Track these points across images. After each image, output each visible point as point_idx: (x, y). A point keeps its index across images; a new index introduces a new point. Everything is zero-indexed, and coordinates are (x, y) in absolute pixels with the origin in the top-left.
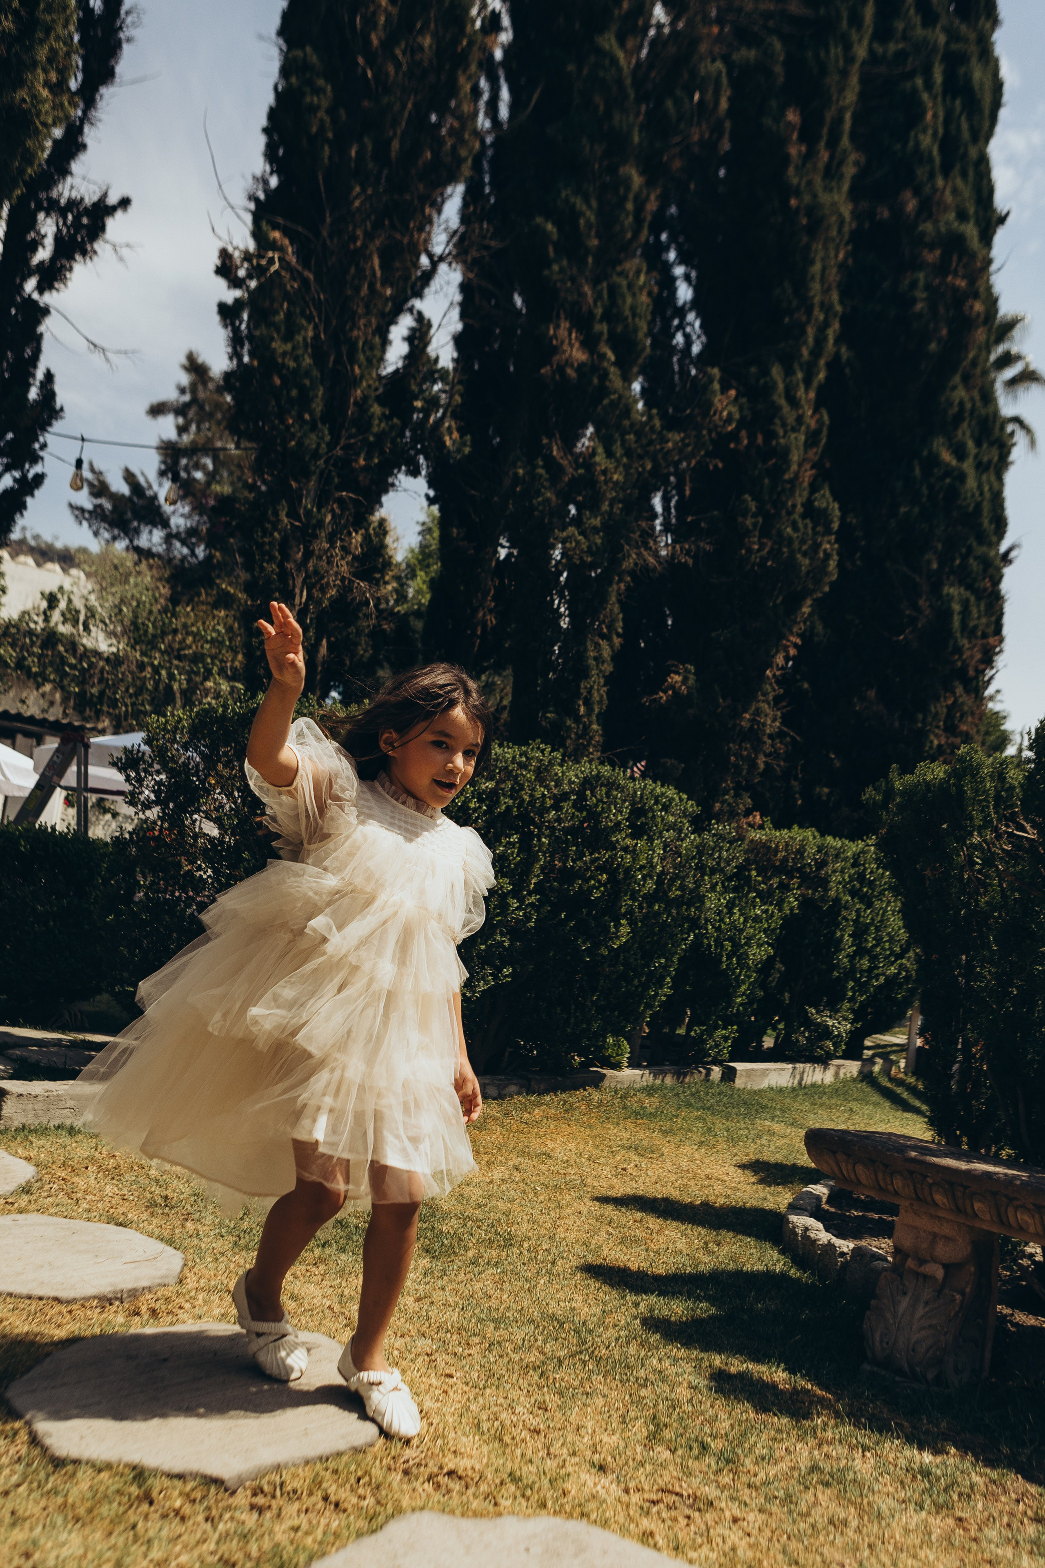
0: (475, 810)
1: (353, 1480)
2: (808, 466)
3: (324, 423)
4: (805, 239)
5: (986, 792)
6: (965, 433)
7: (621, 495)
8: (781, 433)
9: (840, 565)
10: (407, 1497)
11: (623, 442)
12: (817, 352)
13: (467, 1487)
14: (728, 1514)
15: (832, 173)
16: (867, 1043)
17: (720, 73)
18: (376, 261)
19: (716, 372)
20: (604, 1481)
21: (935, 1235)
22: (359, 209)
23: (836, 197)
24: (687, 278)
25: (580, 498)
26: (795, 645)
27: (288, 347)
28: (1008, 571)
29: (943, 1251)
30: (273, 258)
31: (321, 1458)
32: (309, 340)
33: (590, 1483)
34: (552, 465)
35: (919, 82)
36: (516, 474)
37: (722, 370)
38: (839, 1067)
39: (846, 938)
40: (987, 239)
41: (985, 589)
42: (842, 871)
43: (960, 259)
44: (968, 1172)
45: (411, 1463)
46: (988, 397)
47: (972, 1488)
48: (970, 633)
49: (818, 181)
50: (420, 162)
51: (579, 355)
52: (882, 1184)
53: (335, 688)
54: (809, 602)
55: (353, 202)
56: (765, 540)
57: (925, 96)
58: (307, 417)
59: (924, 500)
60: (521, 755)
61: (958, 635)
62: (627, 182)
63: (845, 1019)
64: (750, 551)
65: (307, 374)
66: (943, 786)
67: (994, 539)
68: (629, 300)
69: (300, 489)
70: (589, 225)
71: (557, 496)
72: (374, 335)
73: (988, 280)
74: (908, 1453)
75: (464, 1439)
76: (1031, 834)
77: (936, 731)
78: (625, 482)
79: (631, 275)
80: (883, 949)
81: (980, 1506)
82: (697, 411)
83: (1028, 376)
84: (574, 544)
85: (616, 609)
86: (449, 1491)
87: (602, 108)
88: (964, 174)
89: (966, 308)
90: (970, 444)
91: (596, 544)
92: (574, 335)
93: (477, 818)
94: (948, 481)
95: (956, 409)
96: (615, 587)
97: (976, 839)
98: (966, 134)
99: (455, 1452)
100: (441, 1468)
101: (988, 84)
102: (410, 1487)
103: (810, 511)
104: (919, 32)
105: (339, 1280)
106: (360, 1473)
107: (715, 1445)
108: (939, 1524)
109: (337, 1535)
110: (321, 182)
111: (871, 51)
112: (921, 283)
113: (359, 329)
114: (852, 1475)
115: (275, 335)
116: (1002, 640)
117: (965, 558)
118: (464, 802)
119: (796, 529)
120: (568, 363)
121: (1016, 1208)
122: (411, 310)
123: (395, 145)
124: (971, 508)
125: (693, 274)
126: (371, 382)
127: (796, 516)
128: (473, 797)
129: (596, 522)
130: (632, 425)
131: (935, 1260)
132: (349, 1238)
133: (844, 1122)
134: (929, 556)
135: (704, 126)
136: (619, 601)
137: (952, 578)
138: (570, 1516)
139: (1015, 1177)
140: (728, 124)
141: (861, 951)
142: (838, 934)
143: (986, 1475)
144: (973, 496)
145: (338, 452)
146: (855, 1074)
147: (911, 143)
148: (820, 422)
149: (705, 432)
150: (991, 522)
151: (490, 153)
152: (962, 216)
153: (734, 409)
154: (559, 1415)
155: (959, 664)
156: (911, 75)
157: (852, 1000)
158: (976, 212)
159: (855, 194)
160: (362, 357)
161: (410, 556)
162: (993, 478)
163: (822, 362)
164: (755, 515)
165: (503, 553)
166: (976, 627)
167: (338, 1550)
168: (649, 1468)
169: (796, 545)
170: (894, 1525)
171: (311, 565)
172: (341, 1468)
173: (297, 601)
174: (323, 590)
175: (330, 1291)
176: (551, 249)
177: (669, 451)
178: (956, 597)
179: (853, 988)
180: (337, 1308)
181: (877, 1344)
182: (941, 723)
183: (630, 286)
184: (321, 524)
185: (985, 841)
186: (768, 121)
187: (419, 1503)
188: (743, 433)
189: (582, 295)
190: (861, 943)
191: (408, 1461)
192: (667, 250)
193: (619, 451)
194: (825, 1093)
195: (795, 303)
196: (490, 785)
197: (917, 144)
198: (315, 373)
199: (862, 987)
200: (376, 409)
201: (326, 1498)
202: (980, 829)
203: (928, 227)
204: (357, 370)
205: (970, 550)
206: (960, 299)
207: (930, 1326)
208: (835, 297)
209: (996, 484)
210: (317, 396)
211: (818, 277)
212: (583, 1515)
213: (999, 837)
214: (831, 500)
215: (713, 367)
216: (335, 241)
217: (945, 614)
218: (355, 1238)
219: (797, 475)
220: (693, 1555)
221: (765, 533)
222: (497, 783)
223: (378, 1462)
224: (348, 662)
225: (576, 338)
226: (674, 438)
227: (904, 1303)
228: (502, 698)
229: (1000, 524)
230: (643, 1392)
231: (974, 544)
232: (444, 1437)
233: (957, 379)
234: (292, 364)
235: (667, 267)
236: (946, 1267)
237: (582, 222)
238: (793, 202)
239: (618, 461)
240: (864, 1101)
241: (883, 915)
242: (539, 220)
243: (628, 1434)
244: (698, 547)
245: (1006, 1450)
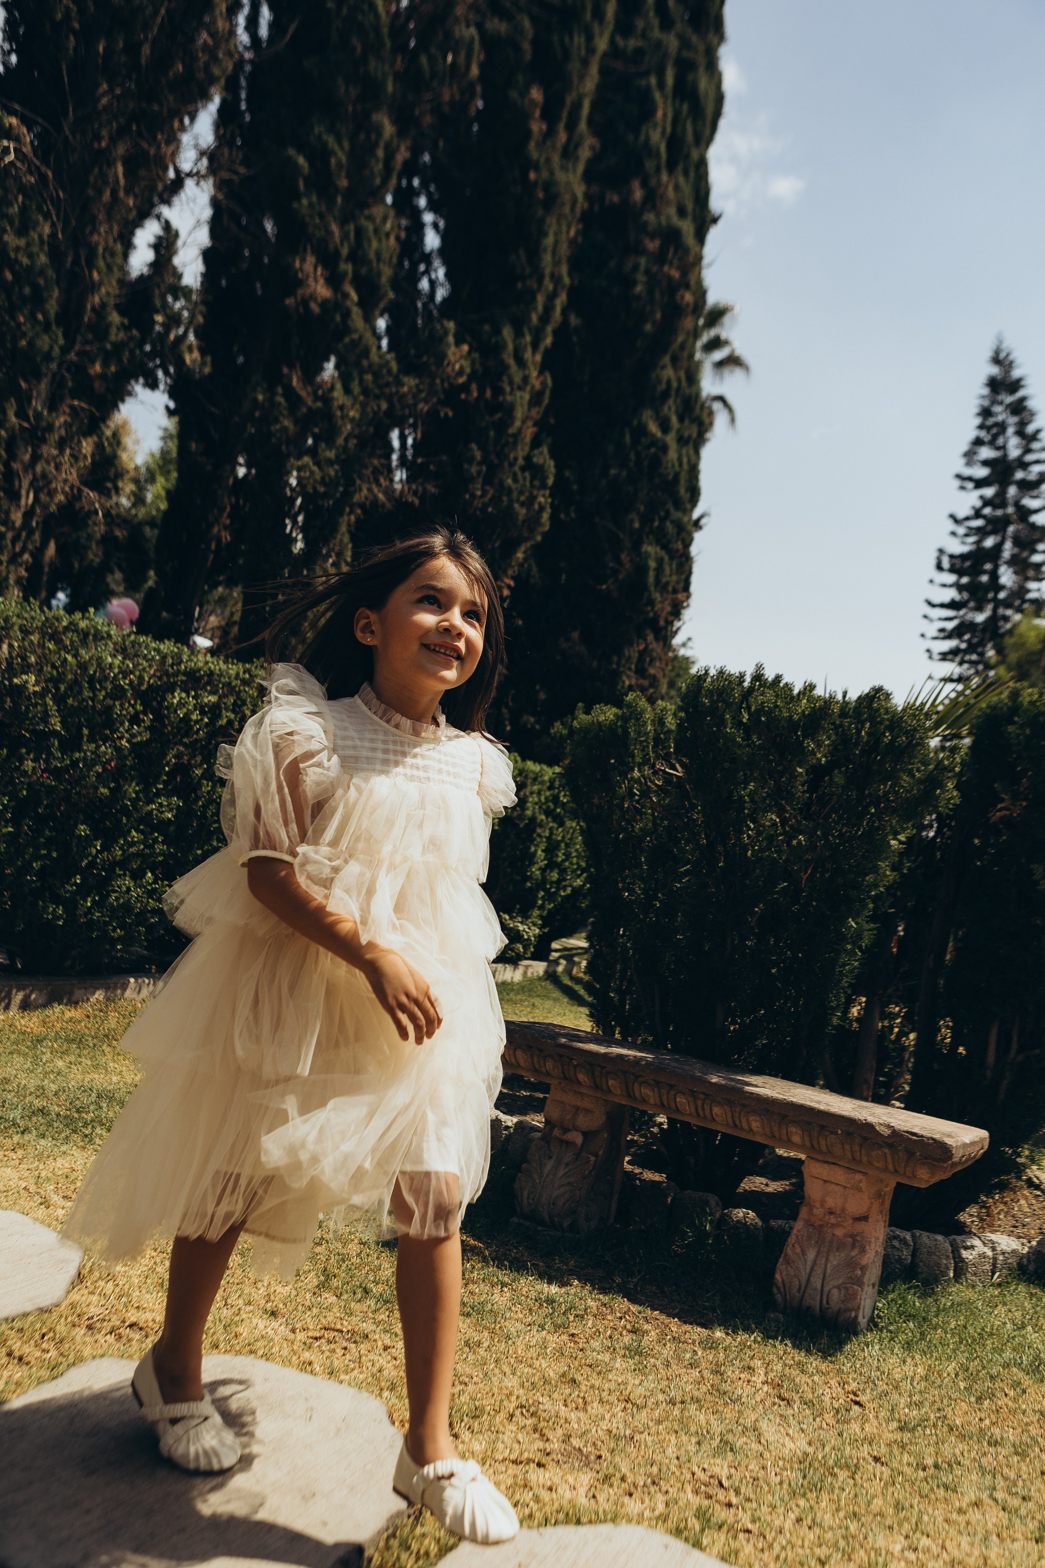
0: (197, 722)
1: (37, 1336)
2: (530, 423)
3: (58, 325)
4: (540, 212)
5: (646, 734)
6: (670, 409)
7: (357, 431)
8: (508, 389)
9: (552, 517)
10: (89, 1347)
11: (361, 381)
12: (545, 318)
13: (147, 1336)
14: (380, 1343)
15: (569, 153)
16: (555, 945)
17: (472, 39)
18: (120, 169)
19: (451, 325)
20: (275, 1324)
21: (577, 1108)
22: (105, 108)
23: (571, 176)
24: (435, 226)
25: (316, 430)
26: (509, 587)
27: (22, 242)
28: (698, 536)
29: (583, 1121)
30: (8, 148)
31: (6, 1320)
32: (45, 238)
33: (261, 1326)
34: (290, 393)
35: (653, 81)
36: (255, 400)
37: (457, 324)
38: (527, 967)
39: (539, 852)
40: (701, 237)
41: (678, 551)
42: (539, 793)
43: (675, 252)
44: (605, 1055)
45: (95, 1319)
46: (692, 377)
47: (586, 1310)
48: (662, 588)
49: (556, 159)
50: (171, 74)
51: (323, 291)
52: (537, 1066)
53: (63, 590)
54: (523, 548)
55: (99, 100)
56: (488, 488)
57: (657, 96)
58: (40, 317)
59: (632, 464)
60: (244, 672)
61: (652, 588)
62: (378, 130)
63: (534, 924)
64: (473, 496)
65: (42, 272)
66: (611, 728)
67: (688, 506)
68: (375, 244)
69: (31, 390)
70: (339, 165)
71: (296, 423)
72: (115, 241)
73: (700, 273)
74: (538, 1287)
75: (148, 1296)
76: (679, 772)
77: (628, 672)
78: (361, 419)
79: (378, 221)
80: (571, 863)
81: (590, 1324)
82: (432, 360)
83: (733, 361)
84: (308, 474)
85: (346, 539)
86: (130, 1340)
87: (359, 50)
88: (686, 173)
89: (678, 298)
90: (674, 420)
91: (330, 476)
92: (319, 273)
93: (198, 730)
94: (653, 450)
95: (663, 386)
96: (346, 518)
97: (636, 774)
98: (690, 137)
99: (138, 1307)
100: (124, 1322)
101: (712, 94)
102: (92, 1339)
103: (529, 465)
104: (656, 33)
105: (36, 1163)
106: (44, 1331)
107: (376, 1290)
108: (554, 1340)
109: (18, 1384)
110: (65, 73)
111: (612, 42)
112: (642, 268)
113: (100, 234)
114: (489, 1305)
115: (8, 228)
116: (688, 596)
117: (663, 520)
118: (186, 715)
119: (515, 480)
120: (313, 297)
121: (641, 1084)
122: (158, 217)
123: (146, 50)
124: (671, 477)
125: (442, 224)
126: (110, 290)
127: (516, 468)
128: (195, 709)
129: (331, 454)
130: (371, 365)
131: (576, 1129)
132: (50, 1125)
133: (526, 1016)
134: (633, 516)
135: (455, 88)
136: (349, 532)
137: (651, 537)
138: (239, 1353)
139: (642, 1058)
140: (479, 89)
141: (552, 865)
142: (533, 849)
143: (599, 1300)
144: (673, 466)
145: (72, 356)
146: (541, 973)
147: (642, 138)
148: (544, 384)
149: (438, 381)
150: (686, 491)
151: (248, 68)
152: (682, 212)
153: (466, 364)
154: (239, 1272)
155: (651, 615)
156: (647, 74)
157: (542, 907)
158: (694, 210)
159: (588, 176)
160: (101, 264)
161: (150, 460)
162: (691, 452)
163: (549, 329)
164: (480, 464)
165: (241, 472)
166: (667, 583)
167: (18, 1396)
168: (315, 1311)
169: (515, 495)
170: (519, 1343)
171: (39, 469)
172: (26, 1327)
173: (23, 502)
174: (51, 494)
175: (27, 1174)
176: (301, 184)
177: (404, 396)
178: (653, 555)
179: (543, 897)
180: (32, 1189)
181: (525, 1200)
182: (633, 667)
183: (376, 231)
184: (50, 428)
185: (643, 776)
186: (514, 94)
187: (100, 1352)
188: (474, 387)
189: (329, 233)
190: (552, 857)
191: (92, 1318)
192: (418, 195)
193: (356, 388)
194: (512, 990)
195: (528, 270)
196: (213, 699)
197: (648, 138)
198: (50, 273)
199: (550, 897)
200: (115, 318)
201: (9, 1354)
202: (640, 766)
203: (650, 217)
204: (95, 275)
205: (668, 513)
206: (673, 288)
207: (569, 1183)
208: (564, 269)
209: (693, 457)
210: (51, 296)
211: (550, 249)
212: (251, 1352)
213: (655, 773)
214: (548, 457)
215: (449, 319)
216: (78, 137)
217: (642, 569)
218: (55, 1125)
219: (520, 431)
220: (342, 1377)
221: (488, 480)
222: (220, 698)
223: (63, 1320)
224: (76, 565)
225: (322, 274)
226: (410, 382)
227: (549, 1165)
228: (232, 614)
229: (694, 493)
230: (318, 1249)
231: (672, 509)
232: (129, 1295)
233: (667, 359)
234: (25, 261)
235: (416, 215)
236: (585, 1134)
237: (333, 161)
238: (532, 176)
239: (355, 399)
240: (546, 997)
241: (573, 833)
242: (291, 152)
243: (300, 1284)
244: (425, 490)
245: (618, 1280)
